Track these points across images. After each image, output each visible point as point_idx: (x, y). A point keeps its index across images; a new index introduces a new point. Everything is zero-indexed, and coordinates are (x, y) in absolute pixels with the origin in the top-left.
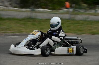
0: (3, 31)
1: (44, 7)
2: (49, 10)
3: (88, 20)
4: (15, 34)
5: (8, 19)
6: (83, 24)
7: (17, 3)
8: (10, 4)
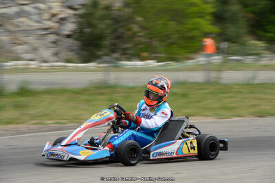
0: (33, 120)
1: (145, 54)
2: (158, 62)
3: (256, 81)
4: (62, 125)
5: (48, 92)
6: (240, 92)
7: (72, 51)
8: (56, 54)
